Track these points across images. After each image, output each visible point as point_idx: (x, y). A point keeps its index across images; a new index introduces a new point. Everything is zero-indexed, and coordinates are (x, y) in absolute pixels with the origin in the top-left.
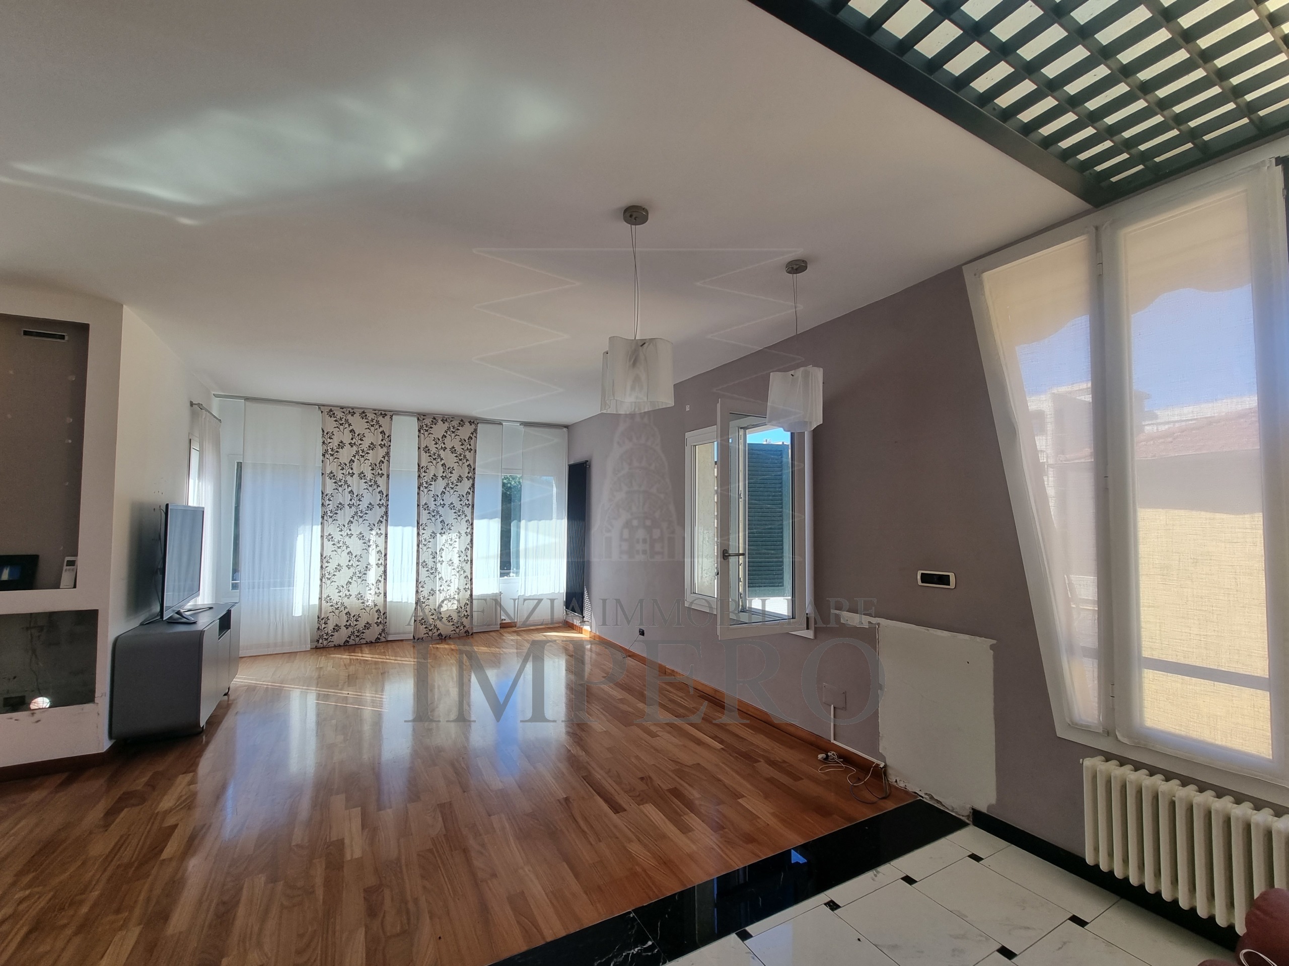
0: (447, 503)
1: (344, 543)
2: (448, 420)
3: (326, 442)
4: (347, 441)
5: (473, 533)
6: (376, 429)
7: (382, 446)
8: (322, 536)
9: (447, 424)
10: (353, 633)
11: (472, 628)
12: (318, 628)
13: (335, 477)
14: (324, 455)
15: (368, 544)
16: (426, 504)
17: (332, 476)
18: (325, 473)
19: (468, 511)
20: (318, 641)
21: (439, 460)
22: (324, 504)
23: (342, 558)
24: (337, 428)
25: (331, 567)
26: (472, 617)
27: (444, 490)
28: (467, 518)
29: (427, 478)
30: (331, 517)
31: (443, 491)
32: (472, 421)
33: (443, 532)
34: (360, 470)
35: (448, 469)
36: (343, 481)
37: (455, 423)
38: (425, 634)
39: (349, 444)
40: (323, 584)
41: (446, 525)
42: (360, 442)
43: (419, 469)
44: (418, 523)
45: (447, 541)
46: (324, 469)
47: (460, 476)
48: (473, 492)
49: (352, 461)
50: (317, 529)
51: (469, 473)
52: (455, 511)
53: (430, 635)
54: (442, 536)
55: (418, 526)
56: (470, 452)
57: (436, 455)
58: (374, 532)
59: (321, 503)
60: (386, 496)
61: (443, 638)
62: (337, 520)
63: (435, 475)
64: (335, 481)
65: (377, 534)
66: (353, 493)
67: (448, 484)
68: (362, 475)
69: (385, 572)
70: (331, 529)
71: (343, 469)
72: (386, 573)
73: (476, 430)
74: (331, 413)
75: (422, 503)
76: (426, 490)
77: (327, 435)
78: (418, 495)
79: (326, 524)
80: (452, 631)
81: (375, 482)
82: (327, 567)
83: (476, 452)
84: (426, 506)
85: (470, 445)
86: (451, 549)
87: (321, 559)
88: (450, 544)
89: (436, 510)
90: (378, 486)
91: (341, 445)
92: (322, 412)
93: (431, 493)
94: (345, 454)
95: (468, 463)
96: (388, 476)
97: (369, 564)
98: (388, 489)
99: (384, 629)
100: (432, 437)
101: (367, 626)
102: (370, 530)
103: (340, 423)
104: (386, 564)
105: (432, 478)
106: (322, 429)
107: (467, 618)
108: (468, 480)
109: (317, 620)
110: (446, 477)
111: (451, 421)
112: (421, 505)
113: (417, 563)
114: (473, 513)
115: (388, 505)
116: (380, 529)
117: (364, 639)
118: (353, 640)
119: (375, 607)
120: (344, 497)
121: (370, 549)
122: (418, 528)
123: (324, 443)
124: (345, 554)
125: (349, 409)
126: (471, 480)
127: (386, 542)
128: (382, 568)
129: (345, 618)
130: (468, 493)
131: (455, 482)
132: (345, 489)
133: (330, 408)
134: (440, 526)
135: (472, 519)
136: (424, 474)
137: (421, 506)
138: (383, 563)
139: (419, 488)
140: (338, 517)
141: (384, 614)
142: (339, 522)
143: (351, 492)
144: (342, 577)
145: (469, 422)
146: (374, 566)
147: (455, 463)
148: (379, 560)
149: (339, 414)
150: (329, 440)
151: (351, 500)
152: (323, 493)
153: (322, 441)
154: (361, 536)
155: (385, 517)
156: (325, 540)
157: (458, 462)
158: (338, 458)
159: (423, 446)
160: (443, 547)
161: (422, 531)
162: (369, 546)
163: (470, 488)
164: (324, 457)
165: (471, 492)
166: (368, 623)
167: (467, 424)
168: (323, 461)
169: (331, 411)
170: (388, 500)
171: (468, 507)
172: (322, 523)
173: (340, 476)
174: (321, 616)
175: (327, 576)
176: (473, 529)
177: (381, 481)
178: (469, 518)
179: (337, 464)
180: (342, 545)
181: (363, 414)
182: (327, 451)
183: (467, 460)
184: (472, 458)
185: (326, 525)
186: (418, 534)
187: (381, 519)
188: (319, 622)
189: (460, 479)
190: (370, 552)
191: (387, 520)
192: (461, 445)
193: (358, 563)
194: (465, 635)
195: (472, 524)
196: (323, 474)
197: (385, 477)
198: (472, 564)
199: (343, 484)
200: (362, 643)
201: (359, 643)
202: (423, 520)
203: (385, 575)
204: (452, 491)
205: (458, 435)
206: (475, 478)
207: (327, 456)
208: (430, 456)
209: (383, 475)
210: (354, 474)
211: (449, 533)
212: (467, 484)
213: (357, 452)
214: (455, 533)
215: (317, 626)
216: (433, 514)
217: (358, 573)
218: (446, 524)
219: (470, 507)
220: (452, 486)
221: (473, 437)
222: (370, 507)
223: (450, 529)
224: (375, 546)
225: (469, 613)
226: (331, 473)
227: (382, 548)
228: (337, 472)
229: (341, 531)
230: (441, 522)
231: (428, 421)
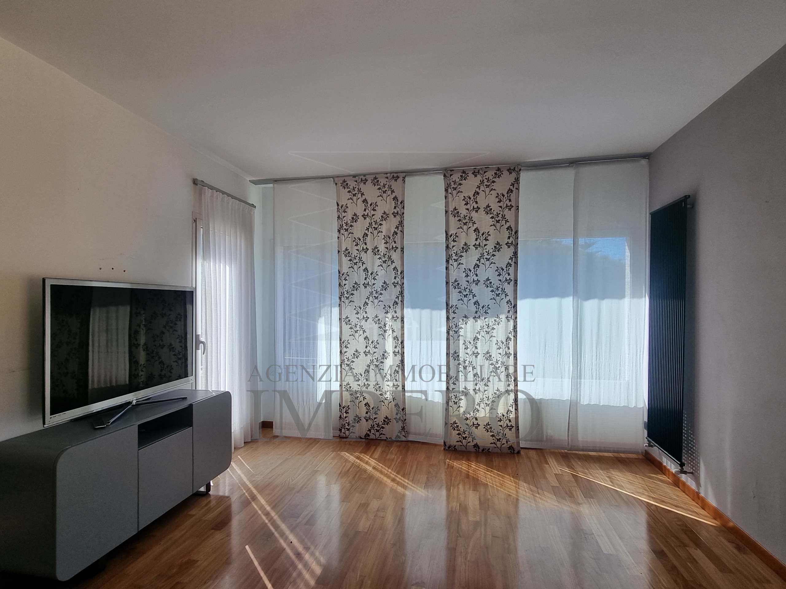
0: (482, 279)
1: (361, 327)
2: (481, 172)
3: (340, 216)
4: (360, 213)
5: (516, 318)
6: (389, 195)
7: (395, 215)
8: (340, 319)
9: (479, 177)
10: (373, 427)
11: (518, 443)
12: (340, 417)
13: (350, 254)
14: (339, 231)
15: (384, 328)
16: (456, 281)
17: (347, 253)
18: (341, 250)
19: (509, 289)
20: (340, 430)
21: (471, 225)
22: (341, 284)
23: (358, 344)
24: (350, 200)
25: (350, 352)
26: (518, 429)
27: (478, 262)
28: (508, 298)
29: (457, 247)
30: (347, 298)
31: (476, 264)
32: (512, 168)
33: (477, 316)
34: (374, 245)
35: (483, 234)
36: (357, 258)
37: (490, 174)
38: (458, 441)
39: (363, 216)
40: (343, 370)
41: (481, 308)
42: (373, 212)
43: (447, 237)
44: (447, 305)
45: (482, 328)
46: (339, 247)
47: (498, 243)
48: (516, 263)
49: (366, 235)
50: (336, 311)
51: (509, 238)
52: (492, 289)
53: (464, 444)
54: (476, 321)
55: (447, 308)
56: (510, 209)
57: (467, 218)
58: (389, 315)
59: (338, 284)
60: (401, 273)
61: (480, 450)
62: (353, 301)
63: (466, 244)
64: (350, 258)
65: (393, 317)
66: (368, 271)
67: (482, 255)
68: (375, 250)
69: (402, 361)
70: (349, 311)
71: (357, 245)
72: (404, 362)
73: (517, 180)
74: (345, 184)
75: (452, 280)
76: (455, 264)
77: (341, 208)
78: (446, 270)
79: (344, 305)
80: (492, 443)
81: (390, 258)
82: (345, 352)
83: (518, 209)
84: (456, 284)
85: (510, 200)
86: (487, 339)
87: (340, 343)
88: (486, 331)
89: (469, 288)
90: (393, 262)
91: (355, 218)
92: (336, 184)
93: (462, 267)
94: (359, 228)
95: (508, 224)
96: (402, 249)
97: (385, 352)
98: (403, 264)
99: (404, 427)
100: (462, 196)
101: (387, 421)
102: (385, 313)
103: (355, 193)
104: (404, 353)
105: (463, 248)
106: (337, 203)
107: (510, 429)
108: (509, 247)
109: (339, 408)
110: (479, 245)
111: (485, 172)
112: (450, 282)
113: (447, 354)
114: (515, 291)
115: (403, 283)
116: (395, 312)
117: (384, 434)
118: (373, 434)
119: (393, 400)
120: (358, 276)
121: (387, 334)
122: (448, 312)
123: (339, 217)
124: (362, 339)
125: (361, 177)
126: (512, 248)
127: (403, 327)
128: (399, 357)
129: (364, 409)
130: (509, 265)
131: (491, 251)
132: (360, 267)
133: (343, 178)
134: (473, 308)
135: (515, 298)
136: (453, 244)
137: (451, 284)
138: (400, 351)
139: (447, 261)
140: (354, 298)
141: (403, 410)
142: (355, 304)
143: (366, 270)
144: (360, 365)
145: (508, 170)
146: (391, 354)
147: (491, 226)
148: (396, 347)
149: (352, 184)
150: (344, 214)
151: (366, 279)
152: (339, 272)
153: (337, 216)
154: (377, 320)
155: (400, 297)
156: (343, 323)
157: (494, 225)
158: (352, 233)
159: (451, 209)
160: (478, 335)
161: (452, 315)
162: (385, 331)
163: (511, 259)
164: (340, 233)
165: (513, 264)
166: (387, 418)
167: (506, 173)
168: (338, 237)
169: (344, 181)
170: (403, 278)
171: (509, 283)
172: (339, 305)
173: (355, 253)
174: (342, 405)
175: (346, 362)
176: (516, 312)
177: (395, 256)
178: (511, 297)
179: (352, 239)
180: (359, 329)
181: (375, 181)
182: (342, 226)
183: (507, 221)
184: (514, 218)
185: (344, 307)
186: (448, 318)
187: (397, 300)
188: (341, 411)
189: (498, 247)
190: (386, 338)
191: (402, 301)
192: (498, 202)
193: (376, 350)
194: (509, 451)
195: (515, 306)
196: (339, 252)
197: (399, 250)
198: (517, 360)
199: (358, 261)
200: (382, 439)
201: (380, 438)
202: (454, 301)
203: (402, 365)
204: (488, 263)
205: (494, 190)
206: (517, 244)
207: (342, 232)
208: (459, 220)
209: (397, 248)
210: (368, 249)
211: (485, 318)
212: (508, 252)
213: (371, 224)
214: (492, 317)
215: (339, 414)
216: (465, 294)
217: (375, 361)
218: (481, 305)
219: (512, 283)
220: (488, 257)
221: (514, 189)
222: (385, 286)
223: (486, 312)
224: (391, 332)
225: (513, 423)
226: (346, 249)
227: (398, 333)
228: (352, 248)
229: (357, 313)
230: (475, 303)
231: (456, 177)
